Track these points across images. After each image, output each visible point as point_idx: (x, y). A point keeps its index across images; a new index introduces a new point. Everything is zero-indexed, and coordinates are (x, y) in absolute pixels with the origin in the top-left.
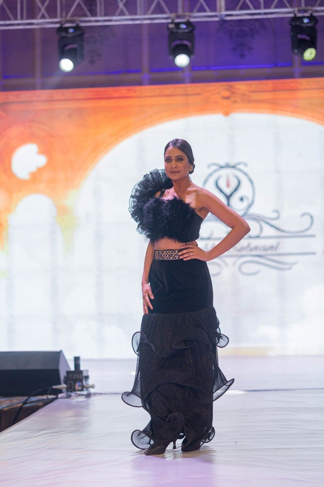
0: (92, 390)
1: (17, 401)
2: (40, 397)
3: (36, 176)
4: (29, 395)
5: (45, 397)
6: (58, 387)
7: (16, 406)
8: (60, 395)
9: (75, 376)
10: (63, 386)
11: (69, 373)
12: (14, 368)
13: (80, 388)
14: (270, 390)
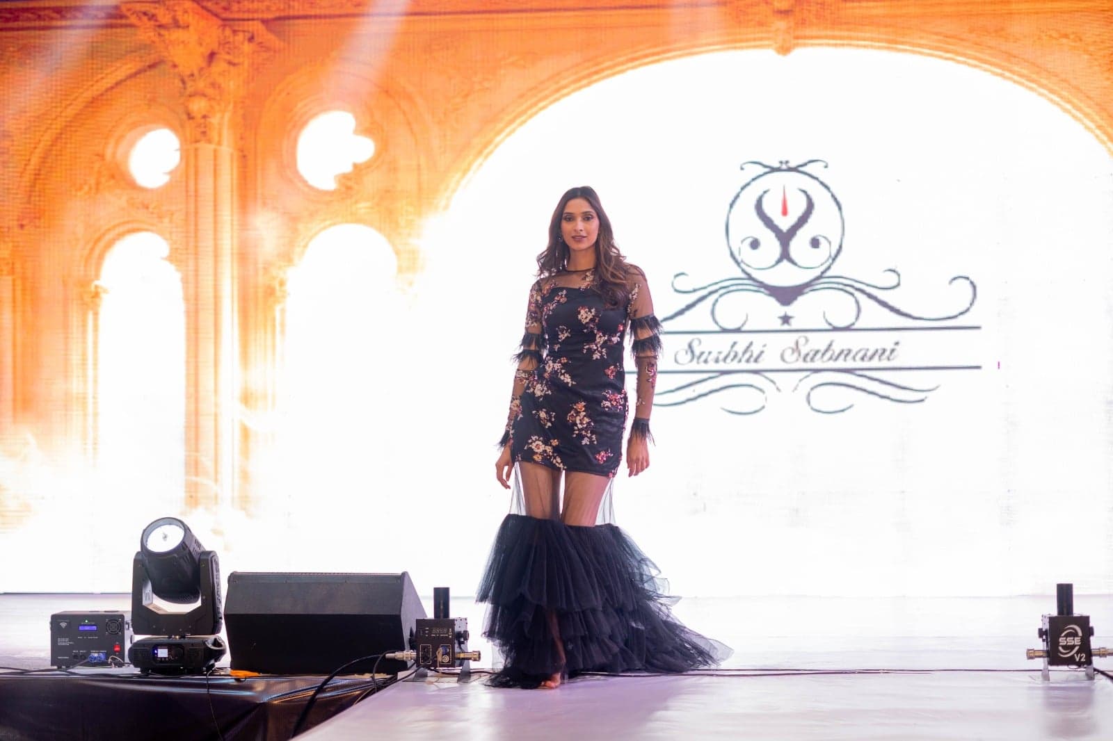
0: (473, 665)
1: (303, 685)
2: (357, 677)
3: (350, 184)
4: (332, 673)
5: (367, 677)
6: (398, 655)
7: (301, 695)
8: (401, 675)
9: (436, 632)
10: (408, 654)
11: (421, 623)
12: (299, 610)
13: (446, 659)
14: (876, 672)
